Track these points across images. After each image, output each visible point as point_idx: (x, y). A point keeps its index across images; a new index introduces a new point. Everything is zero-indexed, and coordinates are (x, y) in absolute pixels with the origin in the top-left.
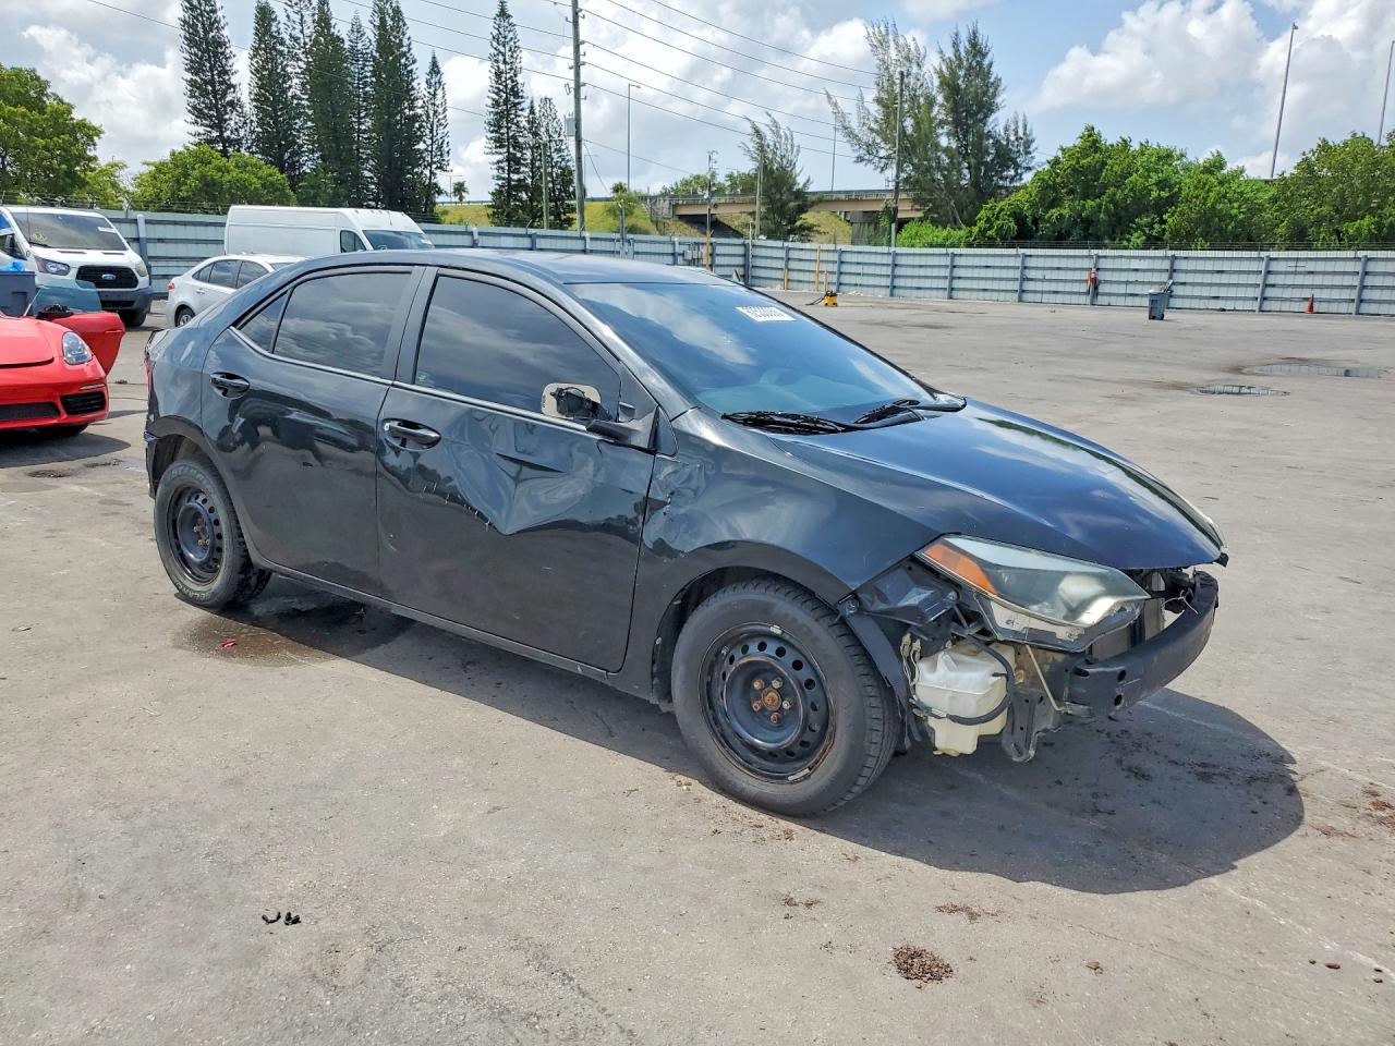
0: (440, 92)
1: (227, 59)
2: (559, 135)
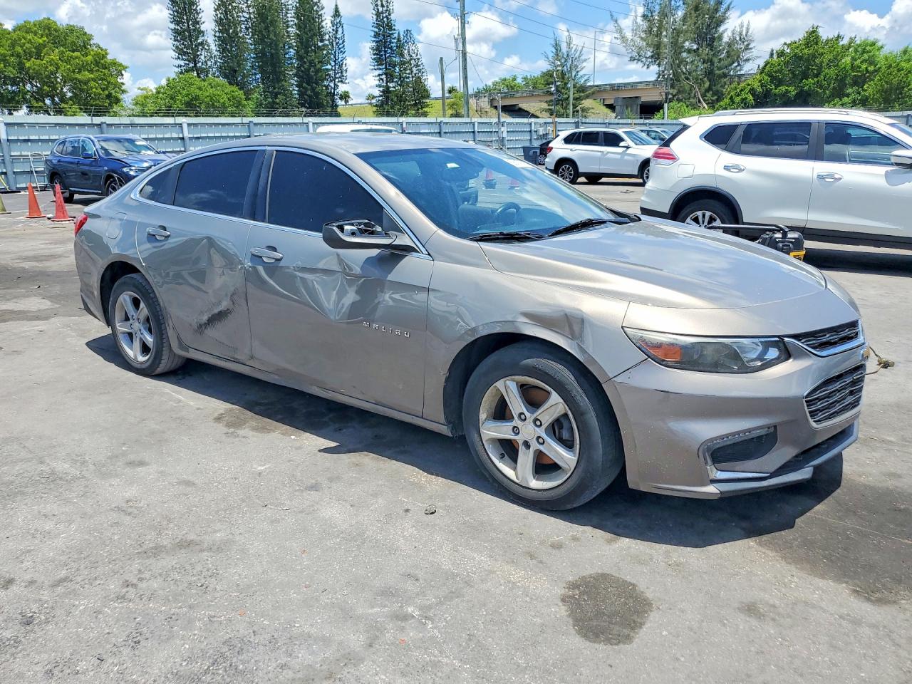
0: (340, 30)
1: (198, 14)
2: (417, 55)
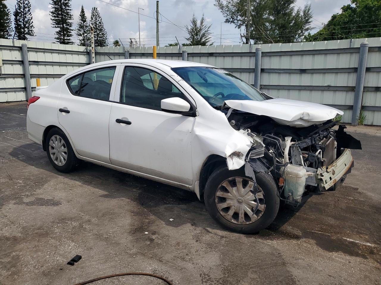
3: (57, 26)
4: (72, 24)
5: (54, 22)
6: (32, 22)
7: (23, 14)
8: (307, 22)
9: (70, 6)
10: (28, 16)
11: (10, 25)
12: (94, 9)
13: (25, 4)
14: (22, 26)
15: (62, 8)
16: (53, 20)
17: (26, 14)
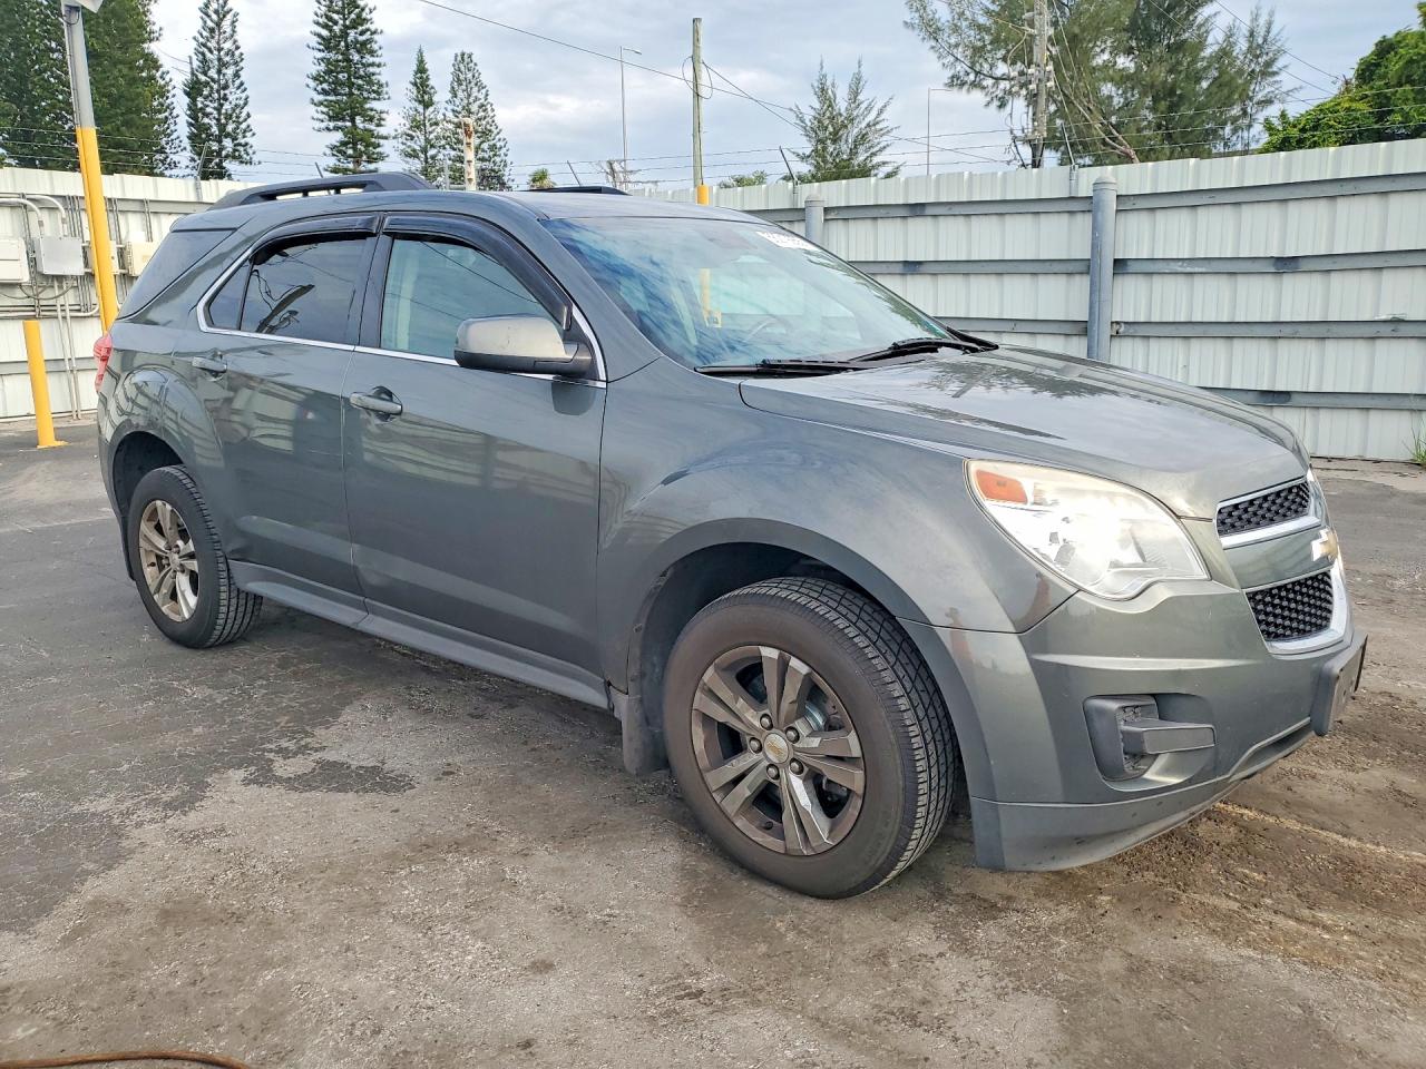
3: (332, 125)
4: (384, 116)
5: (323, 113)
6: (249, 116)
7: (215, 86)
8: (1267, 72)
9: (379, 53)
10: (234, 96)
11: (172, 127)
12: (463, 60)
13: (222, 53)
14: (215, 130)
15: (349, 61)
16: (321, 103)
17: (226, 87)
